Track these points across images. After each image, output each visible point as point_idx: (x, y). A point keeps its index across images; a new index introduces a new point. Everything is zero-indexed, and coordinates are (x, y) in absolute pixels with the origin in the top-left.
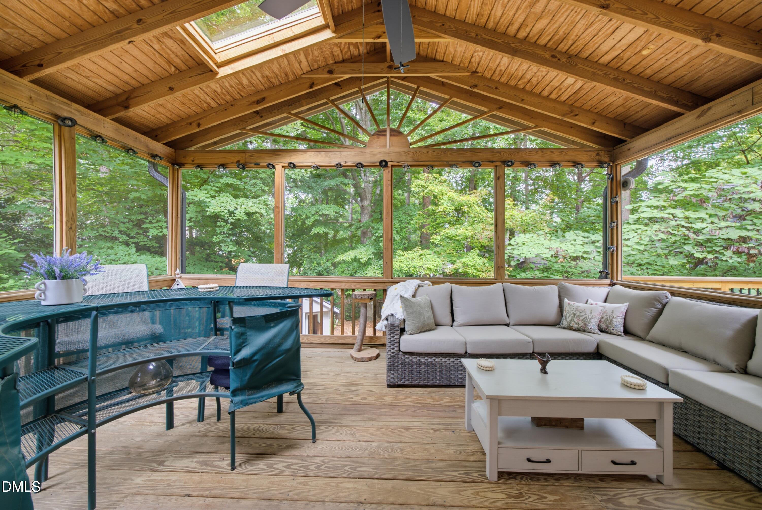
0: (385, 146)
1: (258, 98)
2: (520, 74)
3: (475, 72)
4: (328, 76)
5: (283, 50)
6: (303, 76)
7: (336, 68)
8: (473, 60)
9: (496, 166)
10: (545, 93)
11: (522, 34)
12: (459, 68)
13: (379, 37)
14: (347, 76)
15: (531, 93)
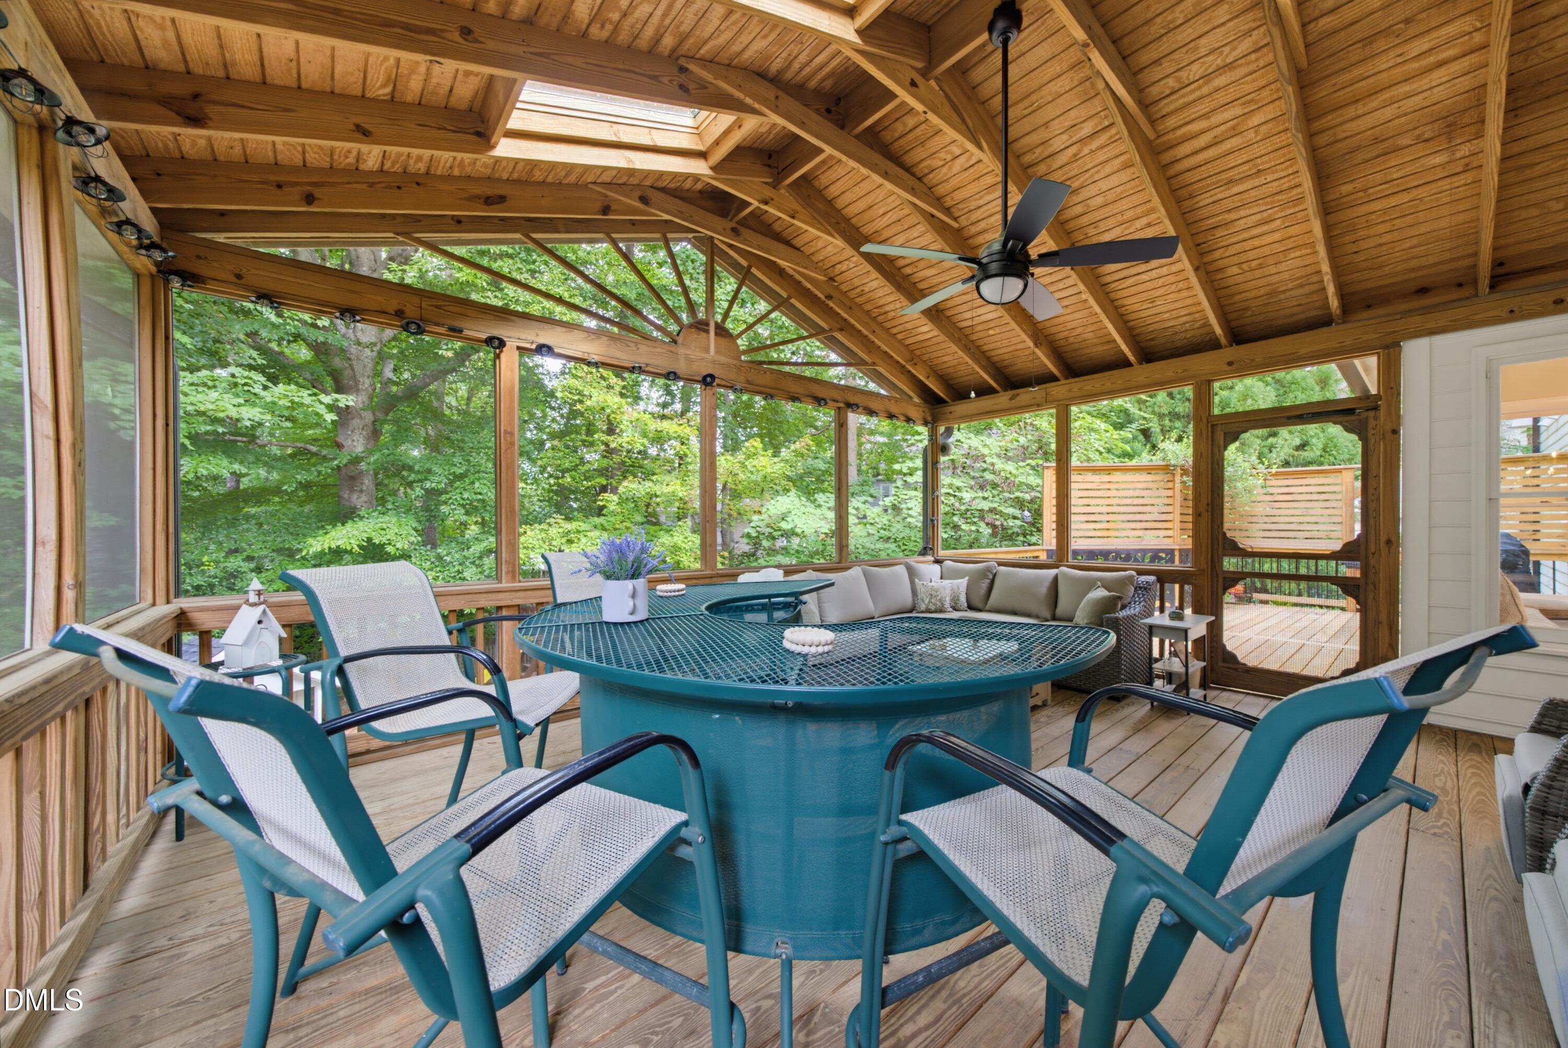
0: (707, 350)
1: (489, 192)
2: (881, 303)
3: (832, 279)
4: (639, 205)
5: (630, 161)
6: (590, 186)
7: (654, 196)
8: (838, 266)
9: (839, 408)
10: (894, 331)
11: (908, 270)
12: (816, 266)
13: (766, 203)
14: (666, 217)
15: (880, 324)
